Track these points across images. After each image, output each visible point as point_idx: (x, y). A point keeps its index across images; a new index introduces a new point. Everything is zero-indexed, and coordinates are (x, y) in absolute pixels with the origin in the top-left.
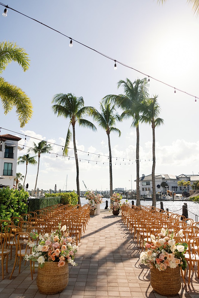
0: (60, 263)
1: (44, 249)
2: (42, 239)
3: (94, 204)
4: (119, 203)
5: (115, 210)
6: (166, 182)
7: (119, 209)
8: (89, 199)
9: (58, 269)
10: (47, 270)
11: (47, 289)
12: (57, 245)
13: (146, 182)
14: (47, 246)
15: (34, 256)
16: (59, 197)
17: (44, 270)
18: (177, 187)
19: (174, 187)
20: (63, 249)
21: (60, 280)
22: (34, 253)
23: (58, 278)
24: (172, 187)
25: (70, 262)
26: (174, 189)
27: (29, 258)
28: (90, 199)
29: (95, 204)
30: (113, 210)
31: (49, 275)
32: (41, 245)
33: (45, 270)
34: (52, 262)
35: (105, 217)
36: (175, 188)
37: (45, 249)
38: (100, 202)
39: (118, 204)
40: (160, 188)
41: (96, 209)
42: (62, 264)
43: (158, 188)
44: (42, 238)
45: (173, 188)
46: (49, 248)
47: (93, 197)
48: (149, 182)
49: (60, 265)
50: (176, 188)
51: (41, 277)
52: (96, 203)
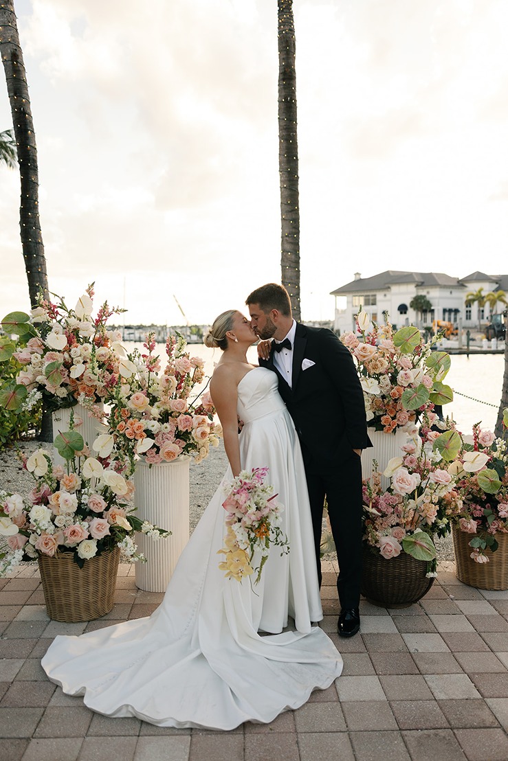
6: (425, 296)
13: (366, 296)
18: (457, 311)
19: (450, 311)
24: (445, 311)
26: (450, 314)
36: (453, 314)
40: (405, 313)
43: (401, 313)
45: (447, 314)
48: (375, 295)
50: (455, 314)
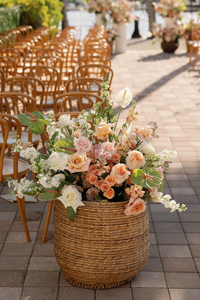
0: (131, 204)
1: (74, 165)
2: (56, 134)
3: (110, 25)
4: (180, 19)
5: (168, 39)
7: (178, 37)
8: (97, 13)
9: (125, 222)
10: (92, 226)
11: (94, 277)
12: (109, 149)
14: (83, 156)
15: (45, 185)
16: (17, 9)
17: (79, 225)
20: (135, 163)
21: (131, 251)
22: (45, 178)
23: (125, 247)
25: (161, 200)
27: (26, 190)
28: (100, 12)
29: (115, 26)
30: (164, 39)
31: (99, 238)
32: (58, 151)
33: (86, 226)
34: (104, 203)
35: (145, 59)
37: (80, 165)
38: (127, 18)
39: (176, 24)
41: (117, 38)
42: (137, 208)
44: (57, 130)
46: (90, 160)
47: (108, 7)
49: (132, 210)
51: (73, 245)
52: (115, 21)
